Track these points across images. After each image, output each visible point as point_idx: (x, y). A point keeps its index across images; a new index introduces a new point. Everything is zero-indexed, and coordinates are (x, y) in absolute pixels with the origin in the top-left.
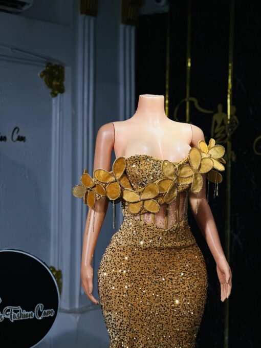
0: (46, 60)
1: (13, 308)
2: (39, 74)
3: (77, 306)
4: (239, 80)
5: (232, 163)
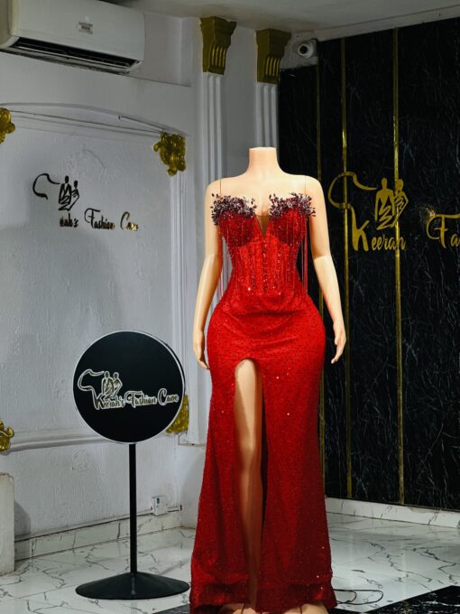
0: (160, 130)
1: (135, 393)
2: (152, 148)
4: (407, 147)
5: (401, 252)
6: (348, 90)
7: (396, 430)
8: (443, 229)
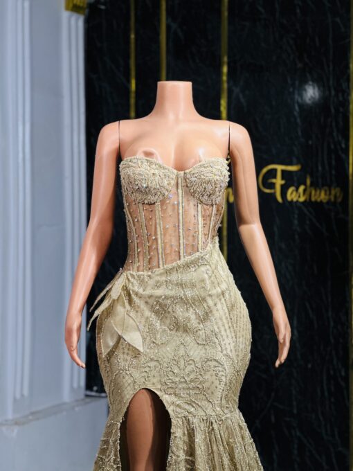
3: (10, 416)
5: (229, 205)
6: (168, 27)
8: (279, 182)
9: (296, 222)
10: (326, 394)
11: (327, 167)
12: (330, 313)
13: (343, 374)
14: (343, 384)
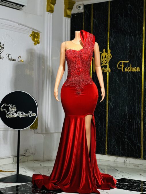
0: (32, 30)
1: (21, 112)
2: (29, 36)
4: (112, 39)
5: (109, 73)
6: (93, 21)
7: (105, 130)
8: (123, 66)
9: (127, 78)
10: (135, 128)
11: (136, 61)
12: (136, 104)
13: (139, 122)
14: (139, 125)
